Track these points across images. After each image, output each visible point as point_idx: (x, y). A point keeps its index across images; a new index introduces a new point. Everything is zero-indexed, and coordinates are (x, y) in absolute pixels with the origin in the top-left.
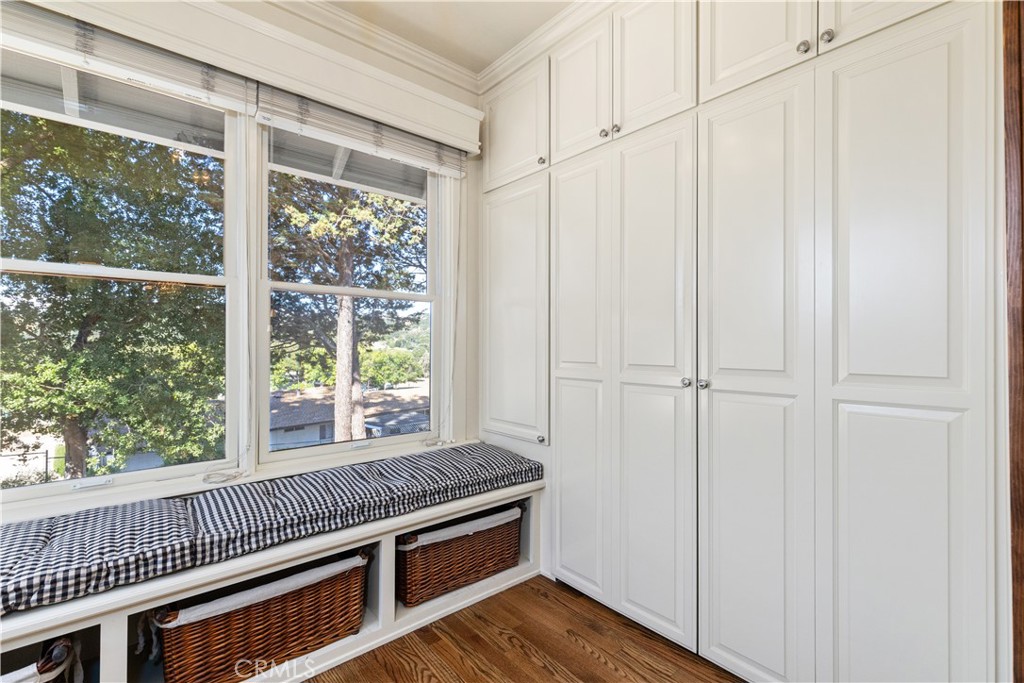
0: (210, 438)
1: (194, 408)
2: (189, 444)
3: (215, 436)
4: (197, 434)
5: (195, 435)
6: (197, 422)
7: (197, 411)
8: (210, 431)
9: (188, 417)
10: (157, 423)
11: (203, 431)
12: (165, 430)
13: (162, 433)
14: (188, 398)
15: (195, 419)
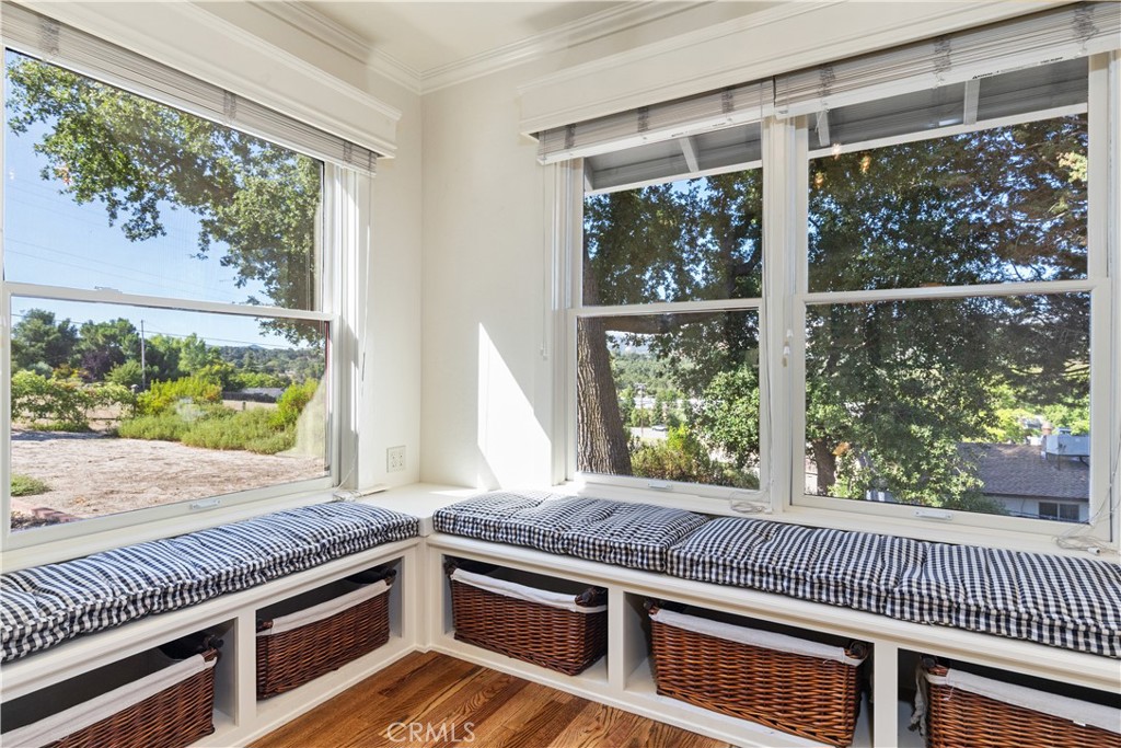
0: (954, 489)
1: (933, 447)
2: (927, 491)
3: (961, 488)
4: (938, 481)
5: (935, 483)
6: (937, 466)
7: (937, 452)
8: (955, 480)
9: (927, 457)
10: (889, 459)
11: (946, 478)
12: (898, 469)
13: (895, 472)
14: (926, 434)
15: (934, 461)
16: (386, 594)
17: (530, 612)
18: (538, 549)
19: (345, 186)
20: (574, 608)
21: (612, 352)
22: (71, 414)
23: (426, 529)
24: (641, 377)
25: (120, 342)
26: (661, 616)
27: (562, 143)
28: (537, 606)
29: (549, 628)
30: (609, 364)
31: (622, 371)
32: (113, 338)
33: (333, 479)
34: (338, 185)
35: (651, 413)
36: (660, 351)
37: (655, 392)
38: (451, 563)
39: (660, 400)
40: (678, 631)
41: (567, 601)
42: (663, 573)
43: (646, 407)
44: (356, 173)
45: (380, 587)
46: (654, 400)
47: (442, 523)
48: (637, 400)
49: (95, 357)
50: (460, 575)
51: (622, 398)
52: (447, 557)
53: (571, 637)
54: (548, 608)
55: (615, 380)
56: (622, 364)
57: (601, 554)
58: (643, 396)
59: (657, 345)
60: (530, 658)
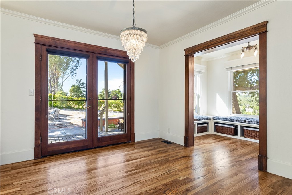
16: (207, 126)
17: (227, 128)
18: (228, 121)
19: (198, 76)
20: (233, 127)
21: (238, 95)
22: (119, 108)
23: (212, 119)
24: (248, 102)
25: (118, 94)
26: (245, 128)
27: (230, 69)
28: (228, 127)
29: (229, 130)
30: (237, 98)
31: (241, 100)
32: (117, 93)
33: (197, 113)
34: (197, 76)
35: (251, 113)
36: (252, 95)
37: (253, 107)
38: (215, 123)
39: (255, 109)
40: (247, 130)
41: (232, 127)
42: (245, 123)
43: (250, 111)
44: (200, 75)
45: (206, 125)
46: (252, 110)
47: (214, 118)
48: (247, 109)
49: (114, 97)
50: (216, 124)
51: (241, 108)
52: (214, 122)
53: (233, 131)
54: (229, 128)
55: (239, 103)
56: (241, 98)
57: (237, 121)
58: (249, 108)
59: (251, 94)
60: (227, 134)
